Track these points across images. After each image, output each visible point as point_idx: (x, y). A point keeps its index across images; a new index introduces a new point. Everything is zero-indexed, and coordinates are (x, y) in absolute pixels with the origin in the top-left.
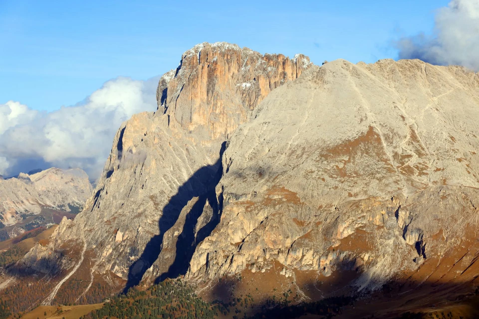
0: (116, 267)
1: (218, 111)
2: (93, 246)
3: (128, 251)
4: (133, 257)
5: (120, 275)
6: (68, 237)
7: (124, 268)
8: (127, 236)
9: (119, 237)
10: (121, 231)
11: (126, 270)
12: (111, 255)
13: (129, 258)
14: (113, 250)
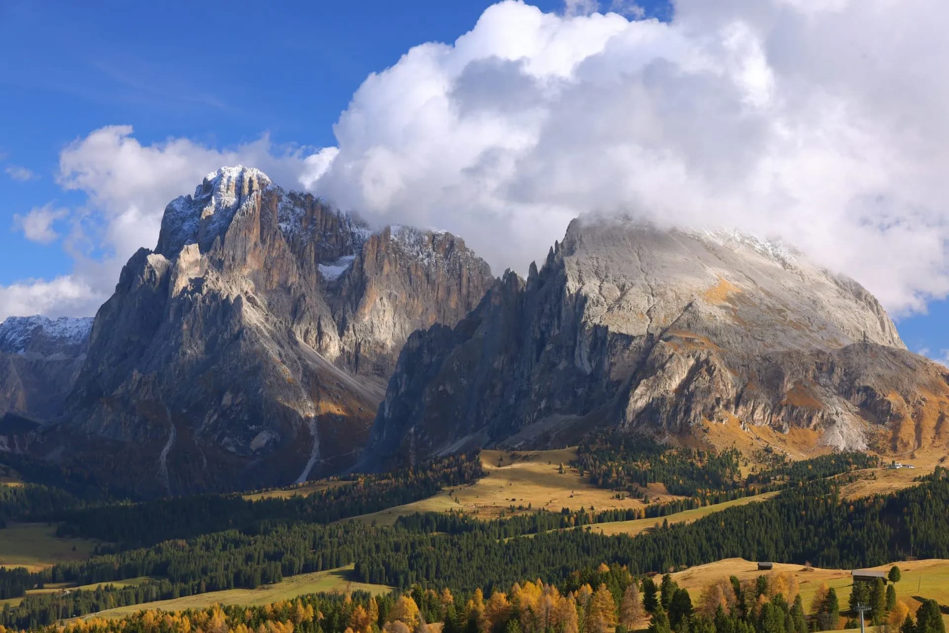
0: (226, 439)
1: (274, 254)
2: (183, 410)
3: (246, 418)
4: (254, 426)
5: (232, 449)
6: (145, 396)
7: (240, 440)
8: (241, 399)
9: (227, 399)
10: (231, 393)
11: (242, 443)
12: (216, 422)
13: (248, 428)
14: (219, 416)
